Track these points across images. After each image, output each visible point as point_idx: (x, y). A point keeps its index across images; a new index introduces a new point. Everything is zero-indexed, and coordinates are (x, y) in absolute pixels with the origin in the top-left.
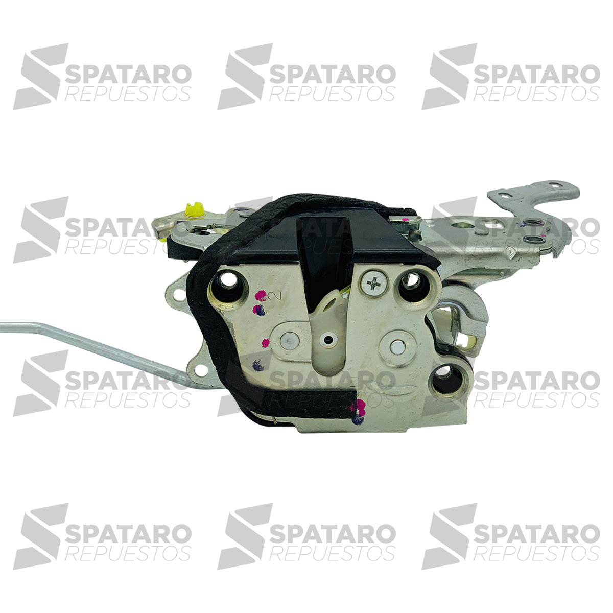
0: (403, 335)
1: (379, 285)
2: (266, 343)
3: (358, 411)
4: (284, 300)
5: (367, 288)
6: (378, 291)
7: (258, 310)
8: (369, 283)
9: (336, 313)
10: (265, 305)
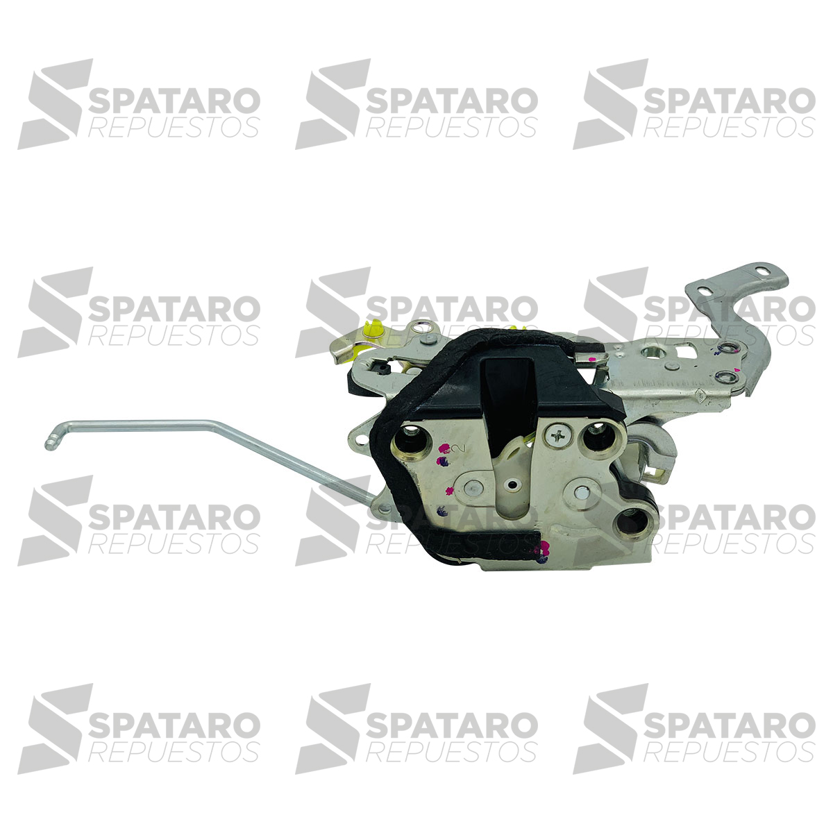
0: (587, 483)
1: (563, 437)
2: (450, 491)
3: (542, 551)
4: (468, 452)
5: (551, 441)
6: (562, 442)
7: (442, 462)
8: (553, 435)
9: (521, 460)
10: (449, 457)
